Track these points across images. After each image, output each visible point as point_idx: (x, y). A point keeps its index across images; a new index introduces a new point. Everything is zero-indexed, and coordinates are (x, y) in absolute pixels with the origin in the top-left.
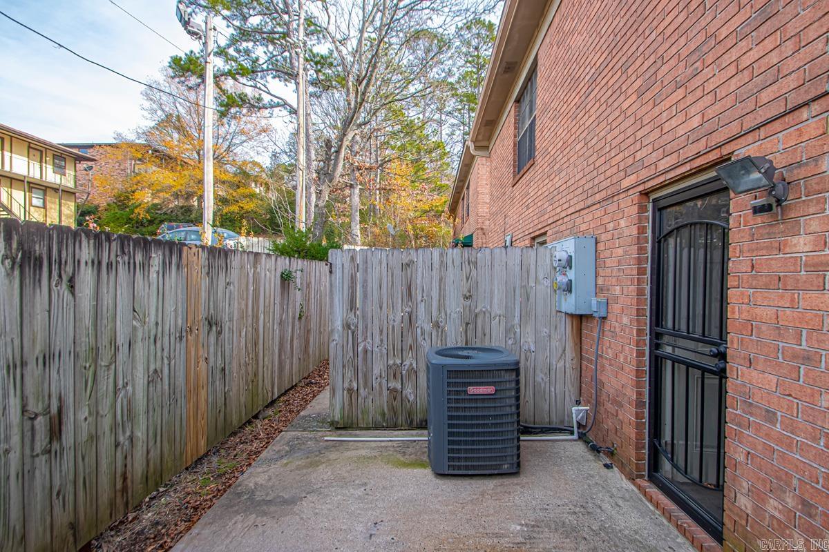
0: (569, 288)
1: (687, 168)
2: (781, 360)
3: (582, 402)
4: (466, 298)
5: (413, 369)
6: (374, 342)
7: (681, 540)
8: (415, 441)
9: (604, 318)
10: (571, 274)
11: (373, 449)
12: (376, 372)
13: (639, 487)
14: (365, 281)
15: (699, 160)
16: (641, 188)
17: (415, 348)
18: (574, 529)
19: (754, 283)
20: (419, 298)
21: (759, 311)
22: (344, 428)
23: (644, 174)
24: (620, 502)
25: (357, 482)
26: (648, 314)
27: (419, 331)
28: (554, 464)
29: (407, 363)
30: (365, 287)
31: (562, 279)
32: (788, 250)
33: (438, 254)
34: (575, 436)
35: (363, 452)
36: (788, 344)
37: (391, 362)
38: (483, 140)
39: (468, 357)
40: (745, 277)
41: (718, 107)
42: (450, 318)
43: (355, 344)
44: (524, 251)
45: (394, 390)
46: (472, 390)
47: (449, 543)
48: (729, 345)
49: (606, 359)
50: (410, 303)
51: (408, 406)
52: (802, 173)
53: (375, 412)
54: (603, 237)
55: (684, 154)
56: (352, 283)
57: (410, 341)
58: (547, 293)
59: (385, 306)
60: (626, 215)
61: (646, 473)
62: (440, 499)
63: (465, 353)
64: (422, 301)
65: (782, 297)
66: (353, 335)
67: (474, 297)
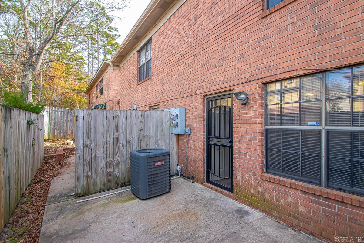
0: (177, 125)
1: (220, 90)
2: (247, 140)
3: (179, 164)
4: (141, 130)
5: (118, 161)
6: (100, 152)
7: (221, 195)
8: (123, 192)
9: (189, 135)
10: (178, 120)
11: (106, 199)
12: (101, 165)
13: (205, 185)
14: (95, 124)
15: (224, 89)
16: (204, 94)
17: (119, 153)
18: (196, 201)
19: (240, 122)
20: (121, 131)
21: (242, 129)
22: (84, 196)
23: (205, 90)
24: (202, 190)
25: (110, 213)
26: (206, 132)
27: (121, 145)
28: (178, 186)
29: (116, 160)
30: (95, 127)
31: (174, 122)
32: (248, 114)
33: (129, 113)
34: (179, 176)
35: (103, 202)
36: (249, 137)
37: (108, 160)
38: (117, 62)
39: (149, 152)
40: (238, 121)
41: (229, 76)
42: (134, 139)
43: (90, 154)
44: (161, 112)
45: (110, 172)
46: (157, 164)
47: (164, 218)
48: (234, 138)
49: (190, 148)
50: (117, 134)
51: (116, 178)
52: (252, 96)
53: (100, 184)
54: (188, 108)
55: (218, 87)
56: (89, 125)
57: (117, 150)
58: (168, 127)
59: (105, 135)
60: (198, 102)
61: (206, 181)
62: (150, 207)
63: (149, 151)
64: (122, 132)
65: (247, 125)
66: (89, 150)
67: (144, 130)
